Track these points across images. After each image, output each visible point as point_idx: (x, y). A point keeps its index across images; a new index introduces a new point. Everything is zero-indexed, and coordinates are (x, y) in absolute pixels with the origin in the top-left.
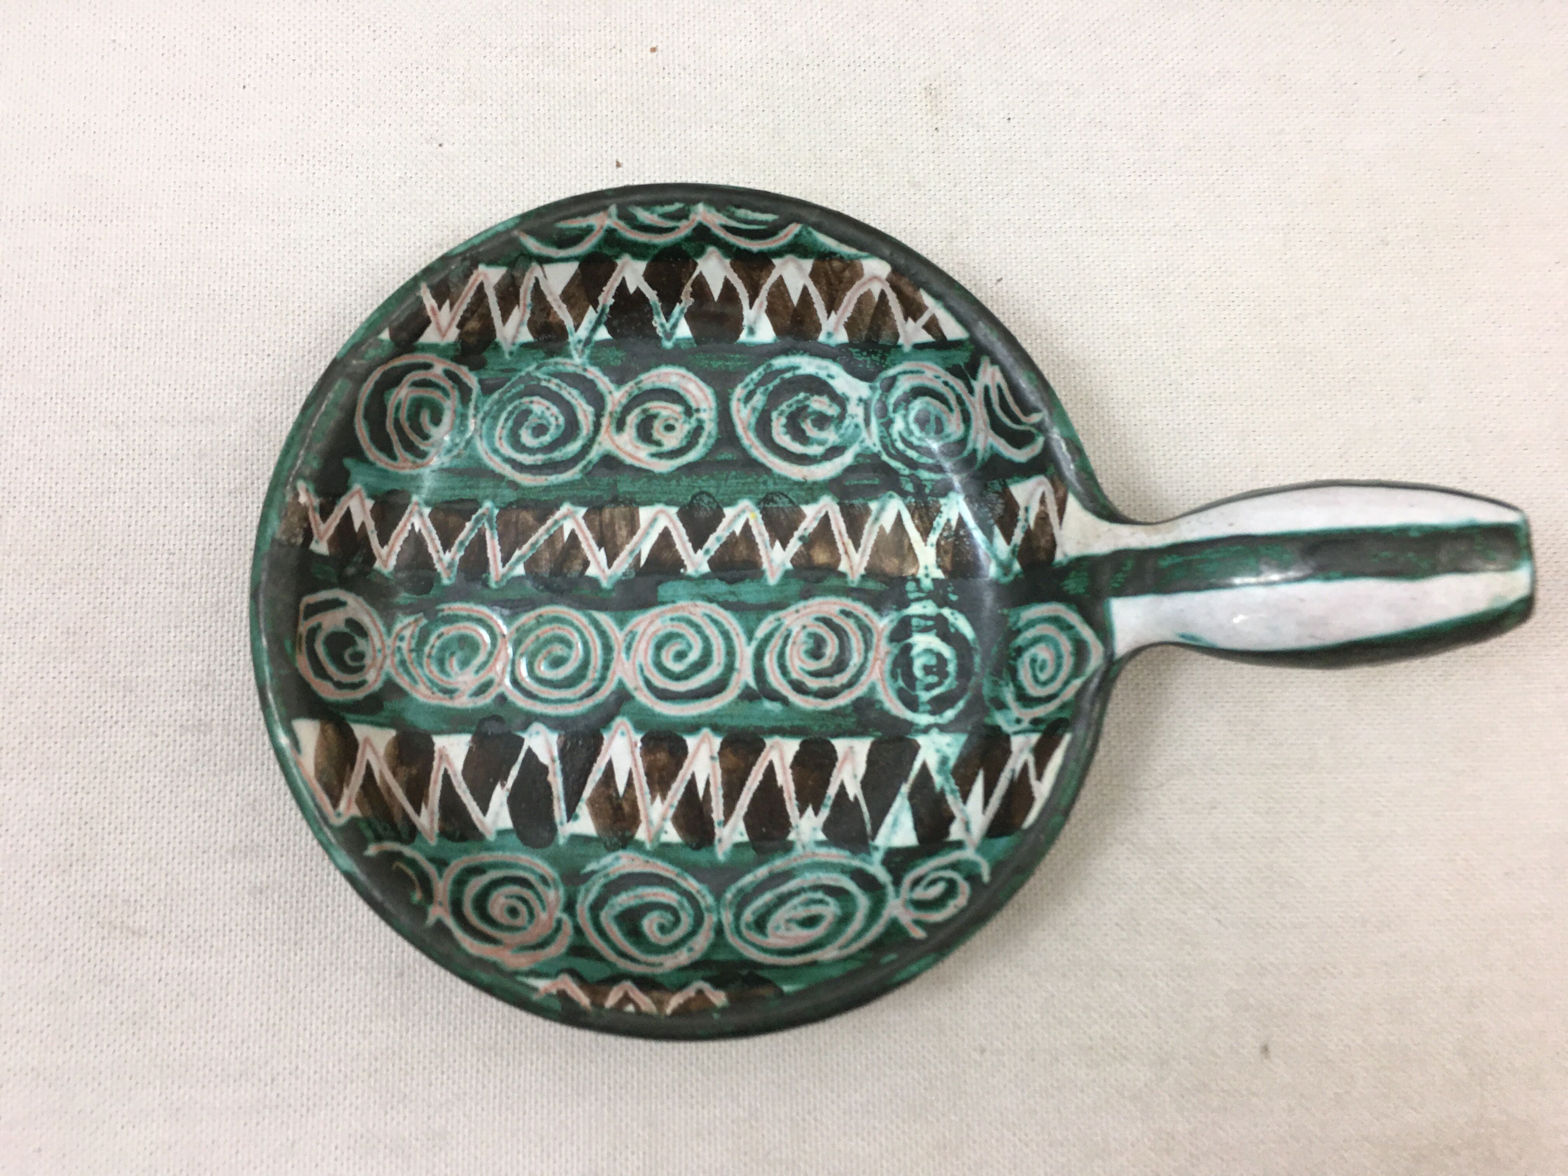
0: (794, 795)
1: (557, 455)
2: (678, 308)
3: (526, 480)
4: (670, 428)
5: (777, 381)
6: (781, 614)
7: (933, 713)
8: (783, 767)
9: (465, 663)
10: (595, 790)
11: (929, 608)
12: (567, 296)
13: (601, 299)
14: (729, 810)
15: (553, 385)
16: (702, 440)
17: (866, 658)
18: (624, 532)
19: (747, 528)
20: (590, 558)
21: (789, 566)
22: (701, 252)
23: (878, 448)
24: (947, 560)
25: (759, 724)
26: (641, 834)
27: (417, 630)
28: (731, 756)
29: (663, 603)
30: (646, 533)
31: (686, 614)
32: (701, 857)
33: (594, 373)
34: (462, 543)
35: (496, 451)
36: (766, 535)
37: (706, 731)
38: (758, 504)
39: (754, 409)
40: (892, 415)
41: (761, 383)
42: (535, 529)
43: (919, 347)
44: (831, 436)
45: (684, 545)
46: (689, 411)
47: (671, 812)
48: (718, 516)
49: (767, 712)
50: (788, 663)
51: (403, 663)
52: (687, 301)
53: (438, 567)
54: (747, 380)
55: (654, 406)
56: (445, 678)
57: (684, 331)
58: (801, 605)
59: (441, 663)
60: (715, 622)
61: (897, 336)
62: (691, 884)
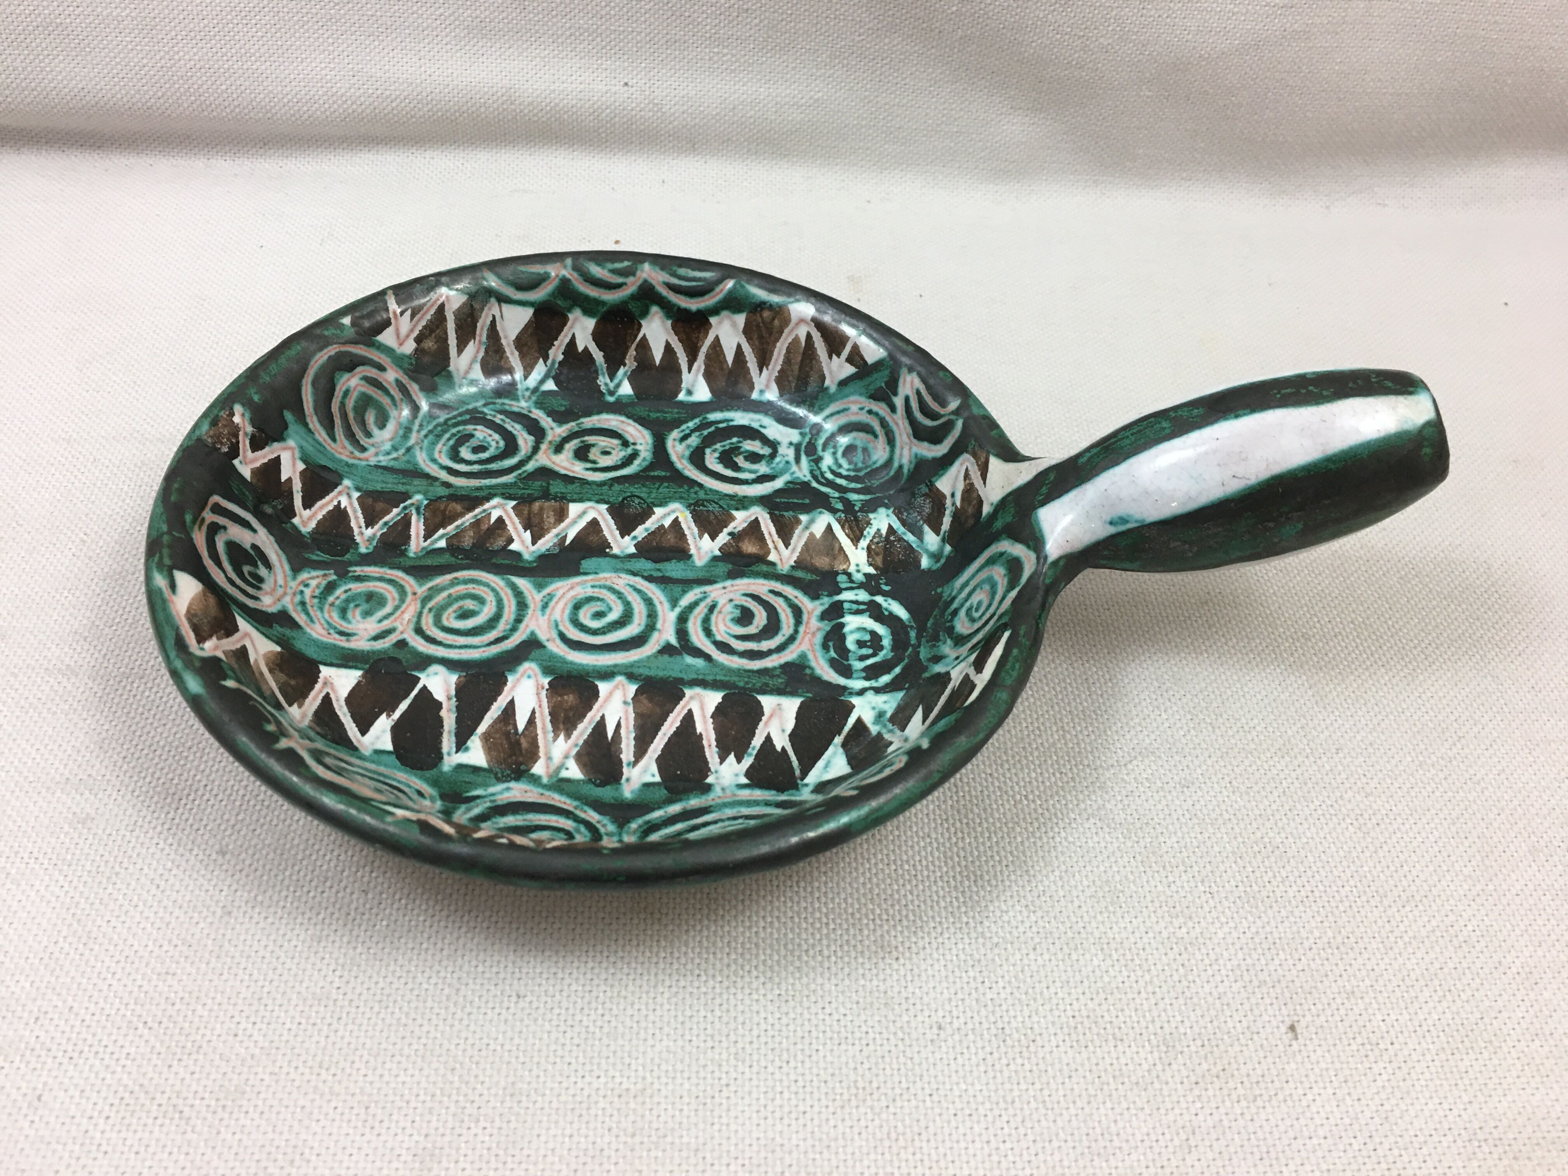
0: (714, 743)
1: (494, 466)
2: (622, 371)
3: (459, 482)
4: (606, 453)
5: (712, 429)
6: (707, 588)
7: (867, 678)
8: (704, 716)
9: (367, 614)
10: (492, 726)
11: (863, 596)
12: (520, 343)
13: (551, 352)
14: (640, 752)
15: (499, 419)
16: (636, 462)
17: (796, 631)
18: (552, 520)
19: (676, 523)
20: (515, 537)
21: (718, 553)
22: (645, 313)
23: (808, 478)
24: (879, 560)
25: (680, 675)
26: (539, 769)
27: (324, 583)
28: (645, 702)
29: (585, 574)
30: (574, 522)
31: (608, 583)
32: (606, 793)
33: (538, 414)
34: (386, 524)
35: (434, 461)
36: (696, 530)
37: (620, 679)
38: (688, 506)
39: (688, 446)
40: (820, 453)
41: (697, 429)
42: (462, 515)
43: (843, 383)
44: (763, 468)
45: (611, 532)
46: (625, 444)
47: (574, 751)
48: (647, 514)
49: (688, 666)
50: (713, 628)
51: (303, 603)
52: (630, 363)
53: (358, 539)
54: (684, 427)
55: (590, 439)
56: (344, 624)
57: (626, 389)
58: (728, 583)
59: (343, 612)
60: (639, 591)
61: (823, 378)
62: (592, 816)
